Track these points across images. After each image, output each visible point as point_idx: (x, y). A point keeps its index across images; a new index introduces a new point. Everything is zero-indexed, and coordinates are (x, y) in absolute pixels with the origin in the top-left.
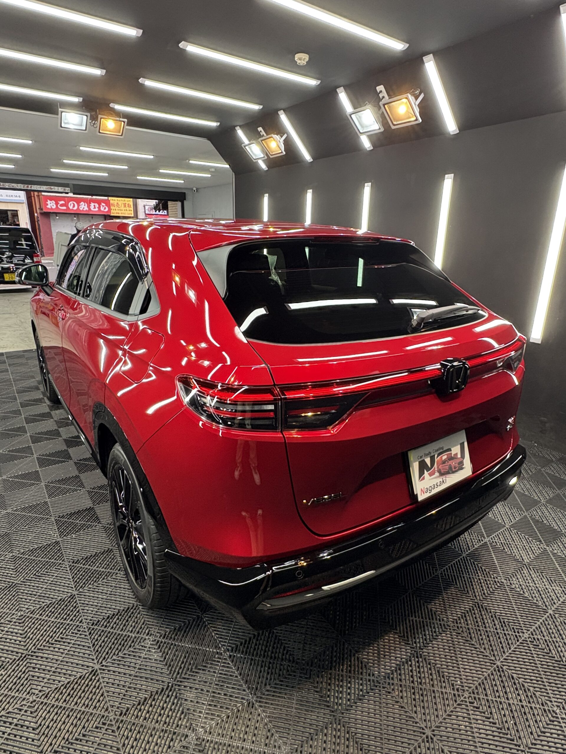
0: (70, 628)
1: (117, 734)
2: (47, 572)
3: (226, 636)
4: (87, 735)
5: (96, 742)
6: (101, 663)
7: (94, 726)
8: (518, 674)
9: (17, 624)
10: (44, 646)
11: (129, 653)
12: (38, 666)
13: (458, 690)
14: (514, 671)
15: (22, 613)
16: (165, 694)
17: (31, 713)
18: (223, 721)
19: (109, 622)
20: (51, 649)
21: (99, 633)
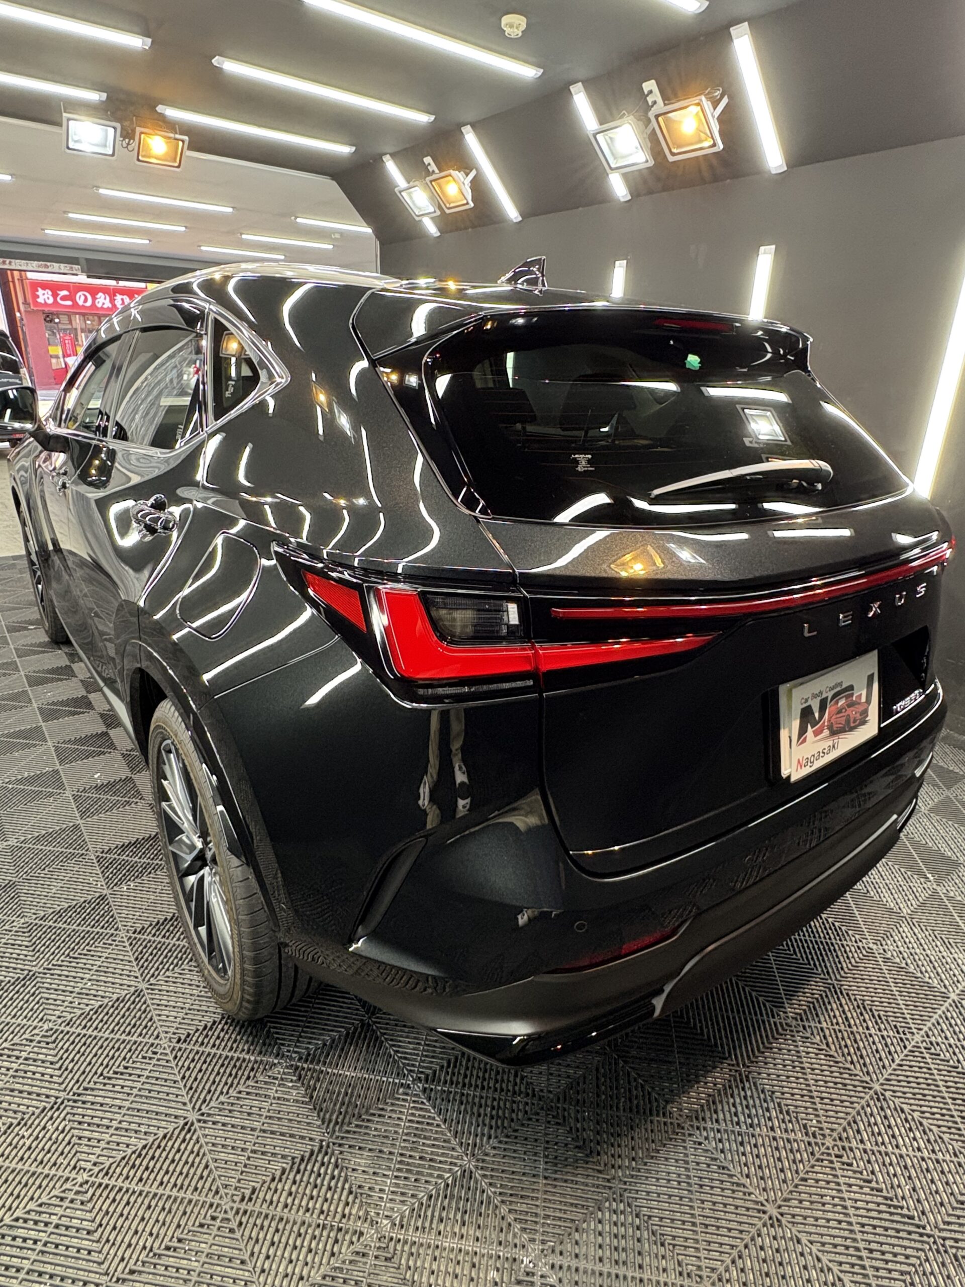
0: (140, 1048)
1: (238, 1235)
2: (90, 951)
3: (415, 1054)
4: (186, 1240)
5: (202, 1252)
6: (200, 1109)
7: (197, 1224)
8: (911, 1105)
9: (43, 1045)
10: (95, 1083)
11: (247, 1090)
12: (87, 1119)
13: (814, 1136)
14: (902, 1100)
15: (51, 1025)
16: (316, 1161)
17: (82, 1203)
18: (422, 1204)
19: (207, 1036)
20: (109, 1087)
21: (191, 1056)
